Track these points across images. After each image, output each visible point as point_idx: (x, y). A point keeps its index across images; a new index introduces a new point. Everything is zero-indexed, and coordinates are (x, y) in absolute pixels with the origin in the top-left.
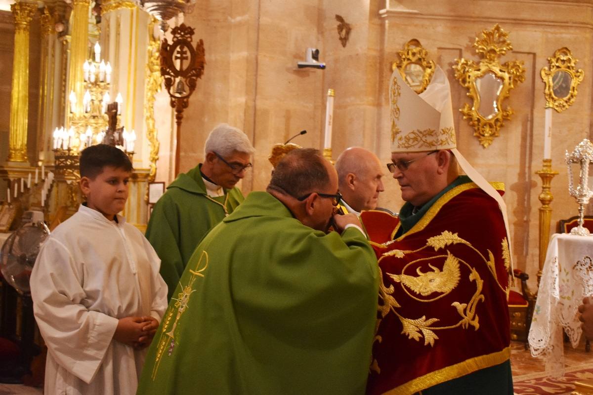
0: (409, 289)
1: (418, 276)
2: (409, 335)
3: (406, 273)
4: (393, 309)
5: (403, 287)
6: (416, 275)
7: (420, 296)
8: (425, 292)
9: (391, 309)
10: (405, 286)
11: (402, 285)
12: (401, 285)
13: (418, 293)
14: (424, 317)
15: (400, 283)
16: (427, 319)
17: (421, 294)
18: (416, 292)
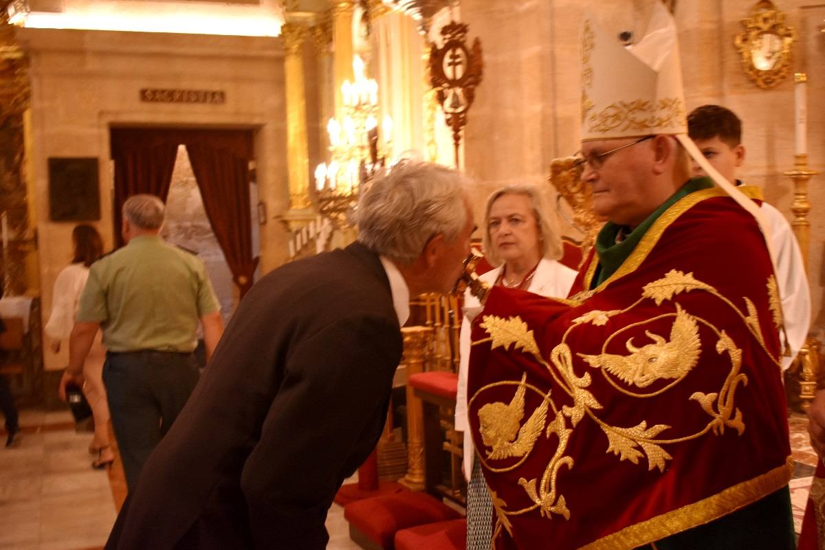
0: (615, 378)
1: (630, 354)
2: (620, 454)
3: (608, 351)
4: (589, 412)
5: (606, 376)
6: (626, 353)
7: (633, 388)
8: (642, 382)
9: (586, 414)
10: (609, 373)
11: (604, 372)
12: (601, 372)
13: (630, 383)
14: (644, 424)
15: (600, 368)
16: (649, 426)
17: (637, 384)
18: (628, 383)
